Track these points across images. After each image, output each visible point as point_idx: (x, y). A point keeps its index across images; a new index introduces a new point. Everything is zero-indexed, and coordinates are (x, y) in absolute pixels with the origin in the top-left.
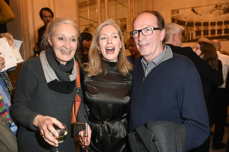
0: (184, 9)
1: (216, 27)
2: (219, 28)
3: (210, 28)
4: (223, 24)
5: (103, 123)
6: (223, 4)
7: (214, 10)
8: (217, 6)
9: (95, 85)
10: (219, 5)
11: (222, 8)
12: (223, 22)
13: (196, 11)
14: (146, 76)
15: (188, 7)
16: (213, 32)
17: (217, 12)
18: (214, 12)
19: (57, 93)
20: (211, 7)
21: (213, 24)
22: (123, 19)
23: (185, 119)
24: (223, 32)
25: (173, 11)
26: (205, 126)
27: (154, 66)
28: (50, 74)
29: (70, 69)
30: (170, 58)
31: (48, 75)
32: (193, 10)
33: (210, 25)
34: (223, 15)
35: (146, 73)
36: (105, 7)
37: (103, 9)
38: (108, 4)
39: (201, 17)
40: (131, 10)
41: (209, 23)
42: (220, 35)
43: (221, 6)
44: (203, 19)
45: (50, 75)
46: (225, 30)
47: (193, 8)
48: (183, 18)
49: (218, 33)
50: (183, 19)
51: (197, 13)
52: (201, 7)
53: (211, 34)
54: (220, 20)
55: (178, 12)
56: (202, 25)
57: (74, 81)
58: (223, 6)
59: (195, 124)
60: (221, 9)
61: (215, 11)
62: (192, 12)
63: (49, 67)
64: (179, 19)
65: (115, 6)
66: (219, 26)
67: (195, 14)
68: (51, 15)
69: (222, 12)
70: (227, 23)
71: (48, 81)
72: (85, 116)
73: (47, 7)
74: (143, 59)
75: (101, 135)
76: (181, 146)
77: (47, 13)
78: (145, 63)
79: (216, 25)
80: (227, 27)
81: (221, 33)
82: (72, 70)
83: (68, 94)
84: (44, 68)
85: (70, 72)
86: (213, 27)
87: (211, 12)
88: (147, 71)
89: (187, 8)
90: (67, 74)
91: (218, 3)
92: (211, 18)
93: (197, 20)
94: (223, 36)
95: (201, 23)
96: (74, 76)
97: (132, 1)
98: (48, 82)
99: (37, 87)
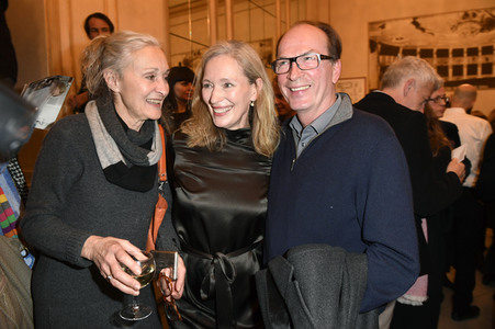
0: (396, 20)
1: (465, 61)
2: (471, 62)
3: (451, 61)
4: (480, 54)
5: (216, 257)
6: (479, 11)
7: (460, 23)
8: (466, 15)
9: (198, 173)
10: (470, 13)
11: (478, 19)
12: (480, 49)
13: (422, 26)
14: (298, 155)
15: (404, 15)
16: (458, 70)
17: (466, 26)
18: (459, 28)
19: (121, 190)
20: (455, 18)
21: (458, 53)
22: (264, 40)
23: (370, 243)
24: (480, 70)
25: (372, 25)
27: (314, 135)
28: (109, 151)
29: (148, 139)
30: (346, 118)
31: (105, 152)
32: (416, 24)
33: (451, 56)
34: (480, 34)
35: (300, 149)
36: (225, 14)
37: (221, 19)
38: (232, 9)
39: (432, 39)
40: (285, 23)
41: (450, 51)
42: (472, 77)
43: (474, 15)
44: (436, 44)
45: (109, 153)
46: (484, 66)
47: (415, 18)
48: (394, 40)
49: (469, 74)
50: (394, 42)
51: (423, 30)
52: (432, 16)
53: (454, 74)
54: (474, 46)
55: (383, 27)
56: (435, 56)
58: (479, 15)
59: (389, 253)
60: (475, 22)
61: (464, 26)
62: (413, 27)
63: (107, 135)
64: (386, 43)
65: (247, 12)
66: (471, 58)
67: (419, 31)
68: (107, 26)
69: (478, 27)
70: (488, 50)
71: (105, 164)
72: (174, 240)
73: (101, 12)
74: (295, 120)
75: (212, 281)
76: (352, 294)
77: (99, 23)
78: (299, 129)
79: (465, 55)
80: (487, 59)
81: (475, 73)
82: (151, 142)
83: (144, 192)
84: (96, 137)
85: (148, 146)
86: (457, 59)
87: (454, 28)
88: (300, 145)
89: (403, 19)
90: (143, 150)
91: (470, 8)
92: (453, 40)
93: (424, 44)
94: (480, 80)
95: (432, 50)
96: (156, 156)
97: (284, 3)
98: (104, 166)
99: (80, 177)
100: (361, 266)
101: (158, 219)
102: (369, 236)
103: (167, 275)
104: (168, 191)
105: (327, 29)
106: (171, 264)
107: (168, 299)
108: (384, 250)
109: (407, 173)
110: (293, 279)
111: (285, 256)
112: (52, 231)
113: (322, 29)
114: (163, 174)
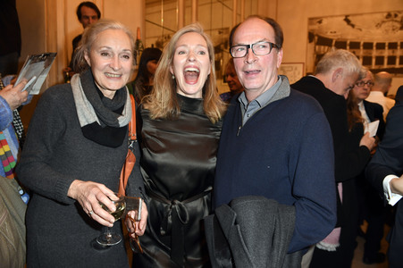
0: (332, 16)
1: (386, 53)
2: (391, 54)
3: (375, 53)
4: (399, 48)
5: (173, 203)
6: (399, 12)
7: (383, 22)
8: (389, 15)
10: (393, 14)
11: (399, 19)
12: (399, 43)
13: (353, 22)
14: (244, 124)
15: (338, 13)
16: (380, 60)
17: (389, 24)
18: (383, 26)
19: (96, 145)
20: (380, 17)
21: (381, 46)
22: (223, 29)
23: (298, 197)
24: (398, 61)
25: (311, 20)
26: (328, 211)
27: (258, 108)
28: (87, 113)
29: (119, 106)
30: (285, 96)
31: (84, 114)
32: (347, 21)
33: (374, 48)
34: (399, 32)
35: (245, 119)
36: (191, 6)
37: (188, 10)
38: (197, 2)
39: (360, 34)
40: (240, 15)
41: (375, 44)
42: (391, 66)
43: (396, 16)
44: (363, 37)
45: (87, 115)
46: (401, 58)
47: (347, 16)
48: (329, 34)
49: (388, 63)
50: (329, 35)
51: (353, 26)
52: (361, 14)
53: (376, 64)
54: (394, 41)
55: (320, 22)
56: (362, 48)
57: (126, 128)
58: (400, 15)
59: (314, 207)
60: (396, 21)
61: (387, 24)
62: (345, 23)
63: (86, 101)
64: (322, 35)
65: (209, 5)
66: (391, 51)
67: (350, 27)
68: (95, 14)
69: (399, 25)
71: (83, 123)
72: (140, 188)
74: (243, 95)
75: (170, 221)
76: (282, 238)
77: (89, 12)
78: (246, 103)
79: (387, 48)
81: (394, 63)
82: (122, 108)
83: (115, 147)
84: (77, 102)
85: (120, 111)
86: (380, 51)
87: (378, 25)
88: (246, 115)
89: (337, 16)
90: (114, 114)
91: (392, 9)
92: (377, 36)
93: (354, 37)
94: (397, 69)
95: (359, 43)
96: (126, 118)
98: (82, 125)
99: (64, 133)
100: (290, 215)
101: (129, 170)
102: (298, 191)
103: (133, 217)
104: (137, 148)
105: (273, 24)
106: (136, 208)
107: (133, 235)
108: (310, 204)
109: (332, 142)
110: (236, 223)
111: (230, 205)
112: (43, 175)
113: (270, 24)
114: (133, 134)
